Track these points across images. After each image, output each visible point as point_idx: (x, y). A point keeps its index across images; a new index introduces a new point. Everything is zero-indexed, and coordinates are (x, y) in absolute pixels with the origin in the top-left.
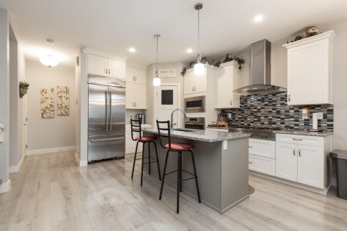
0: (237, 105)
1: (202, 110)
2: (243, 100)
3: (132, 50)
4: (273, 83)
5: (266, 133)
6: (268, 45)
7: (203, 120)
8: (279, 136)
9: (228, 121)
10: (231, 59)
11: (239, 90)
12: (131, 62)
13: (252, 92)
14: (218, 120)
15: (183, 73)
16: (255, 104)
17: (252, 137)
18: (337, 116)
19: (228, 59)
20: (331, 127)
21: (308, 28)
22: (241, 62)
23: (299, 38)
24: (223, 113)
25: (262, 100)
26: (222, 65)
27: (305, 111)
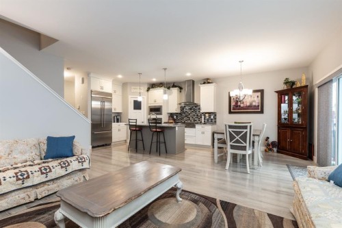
0: (179, 111)
1: (161, 114)
2: (182, 108)
3: (120, 76)
4: (195, 102)
5: (192, 125)
6: (193, 82)
7: (161, 119)
8: (197, 126)
9: (174, 120)
10: (176, 87)
11: (180, 104)
12: (115, 81)
13: (186, 104)
14: (169, 119)
15: (148, 91)
16: (188, 111)
17: (186, 127)
18: (217, 117)
19: (174, 86)
20: (215, 122)
21: (208, 79)
22: (181, 88)
23: (204, 83)
24: (171, 115)
25: (191, 109)
26: (171, 89)
27: (207, 115)
